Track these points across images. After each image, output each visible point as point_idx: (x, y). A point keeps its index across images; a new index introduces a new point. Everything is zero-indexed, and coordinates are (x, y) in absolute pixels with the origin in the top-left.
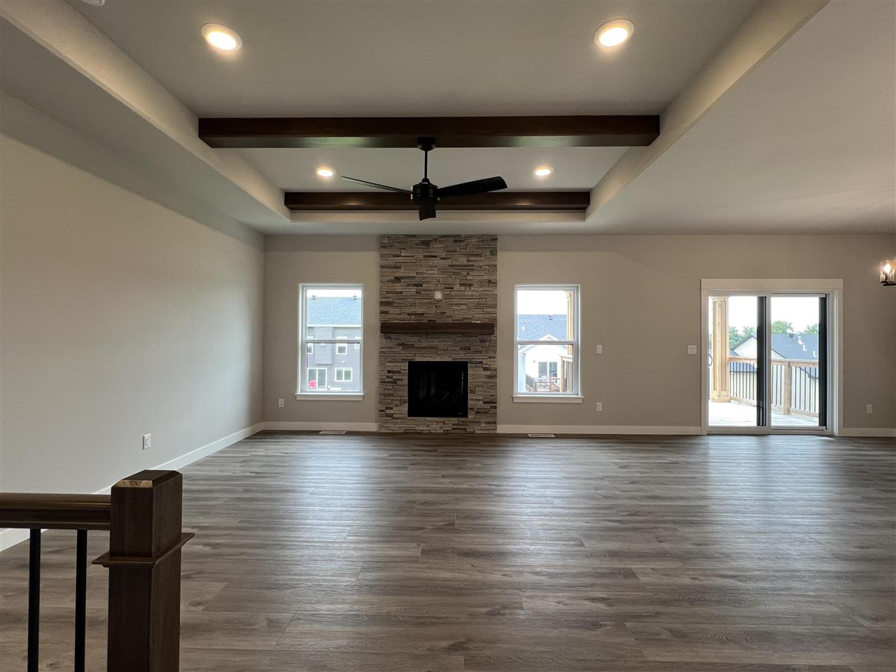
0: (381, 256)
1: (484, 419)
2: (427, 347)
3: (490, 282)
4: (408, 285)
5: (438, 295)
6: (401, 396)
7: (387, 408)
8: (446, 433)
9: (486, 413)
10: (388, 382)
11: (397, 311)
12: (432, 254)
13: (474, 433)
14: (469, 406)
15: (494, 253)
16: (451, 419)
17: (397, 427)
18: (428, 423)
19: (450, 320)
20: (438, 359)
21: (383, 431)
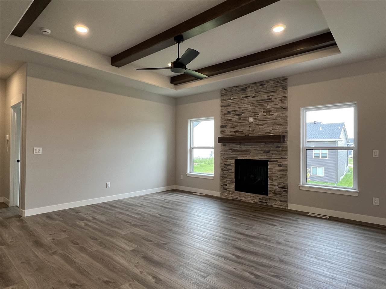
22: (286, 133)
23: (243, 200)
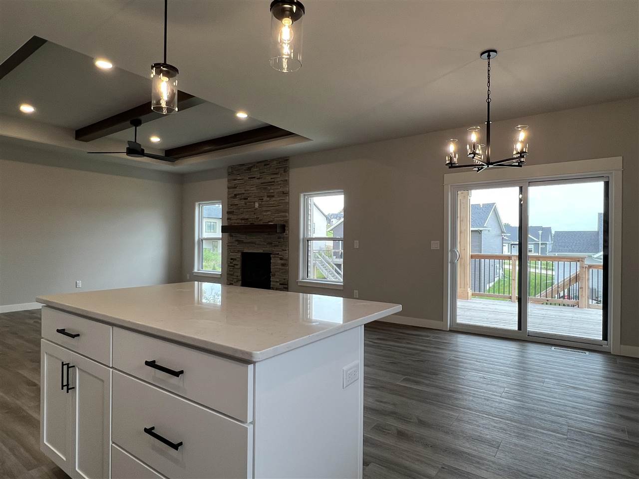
0: (228, 181)
2: (250, 242)
4: (241, 199)
5: (257, 205)
6: (237, 276)
10: (231, 266)
11: (235, 217)
12: (252, 176)
15: (286, 170)
19: (261, 223)
20: (256, 251)
22: (287, 221)
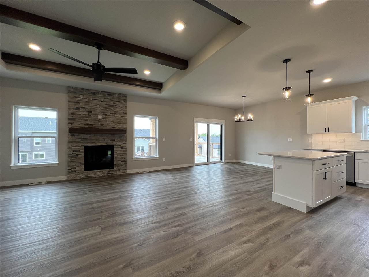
0: (69, 96)
1: (121, 168)
2: (94, 140)
3: (123, 113)
4: (84, 111)
5: (100, 117)
6: (80, 162)
7: (72, 168)
8: (104, 176)
9: (122, 166)
10: (73, 156)
11: (79, 123)
12: (97, 99)
13: (117, 174)
14: (114, 164)
15: (125, 101)
16: (106, 170)
17: (79, 176)
18: (95, 173)
19: (106, 128)
20: (100, 145)
21: (71, 179)
22: (126, 128)
23: (93, 176)
